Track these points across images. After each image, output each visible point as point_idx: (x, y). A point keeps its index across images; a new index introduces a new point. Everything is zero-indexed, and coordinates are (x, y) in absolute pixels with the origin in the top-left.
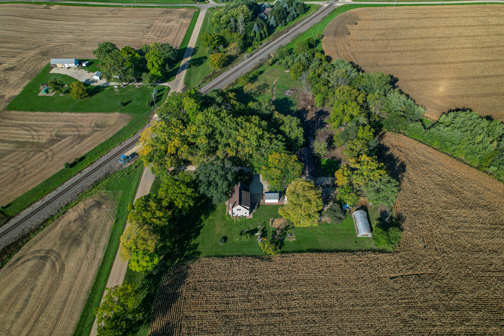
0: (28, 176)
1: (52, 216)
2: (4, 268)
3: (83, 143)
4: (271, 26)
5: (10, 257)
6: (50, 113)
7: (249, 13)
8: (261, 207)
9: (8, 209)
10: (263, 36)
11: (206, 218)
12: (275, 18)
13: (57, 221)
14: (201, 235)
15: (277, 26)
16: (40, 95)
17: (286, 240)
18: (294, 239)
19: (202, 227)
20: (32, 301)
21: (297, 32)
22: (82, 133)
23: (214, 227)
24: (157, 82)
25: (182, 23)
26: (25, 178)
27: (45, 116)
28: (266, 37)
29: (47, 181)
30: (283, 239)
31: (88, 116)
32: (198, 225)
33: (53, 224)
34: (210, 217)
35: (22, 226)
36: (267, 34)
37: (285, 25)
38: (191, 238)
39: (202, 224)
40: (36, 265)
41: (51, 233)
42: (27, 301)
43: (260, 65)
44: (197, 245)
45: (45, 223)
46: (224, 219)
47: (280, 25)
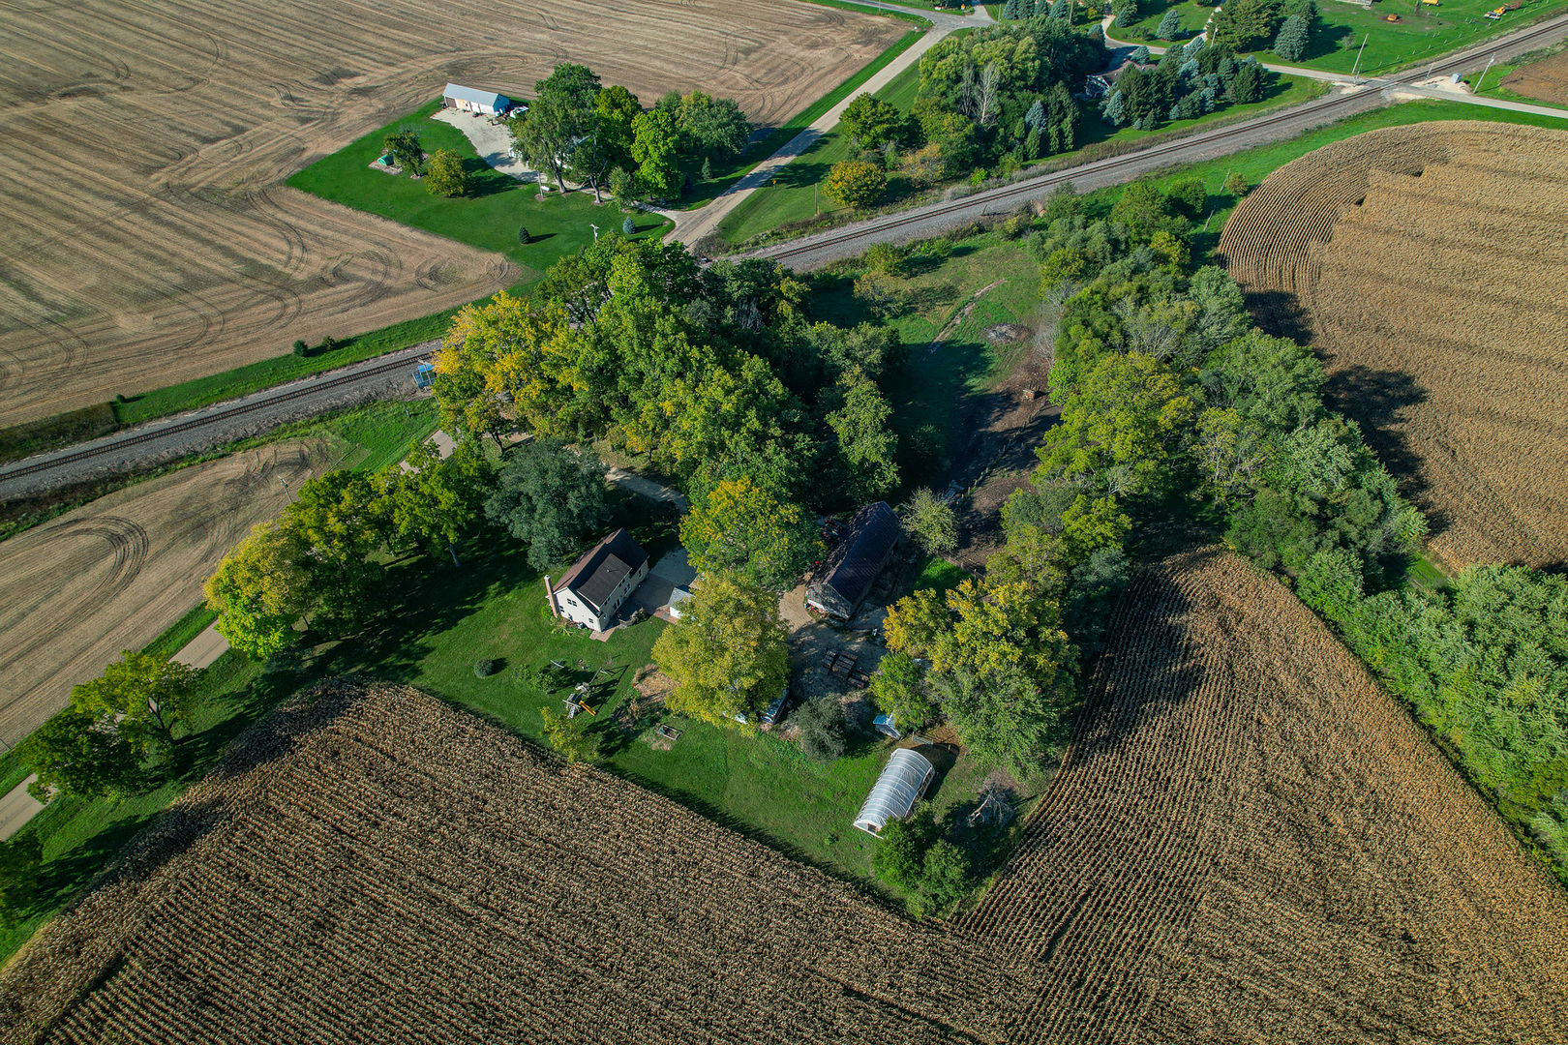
0: (215, 347)
1: (196, 453)
2: (37, 530)
3: (373, 307)
4: (1105, 121)
5: (62, 511)
6: (362, 216)
7: (1030, 64)
8: (649, 623)
9: (131, 405)
10: (1054, 143)
11: (498, 594)
12: (1124, 98)
13: (198, 468)
14: (454, 630)
15: (1127, 123)
16: (373, 165)
17: (643, 738)
18: (667, 747)
19: (472, 612)
20: (31, 619)
21: (1174, 157)
22: (388, 282)
23: (497, 625)
24: (654, 204)
25: (849, 57)
26: (209, 349)
27: (348, 217)
28: (1062, 150)
29: (241, 370)
30: (637, 733)
31: (431, 245)
32: (467, 603)
33: (186, 472)
34: (508, 597)
35: (124, 454)
36: (1069, 140)
37: (1157, 127)
38: (428, 627)
39: (479, 605)
40: (92, 549)
41: (169, 491)
42: (23, 615)
43: (975, 228)
44: (427, 651)
45: (167, 466)
46: (535, 614)
47: (1137, 123)
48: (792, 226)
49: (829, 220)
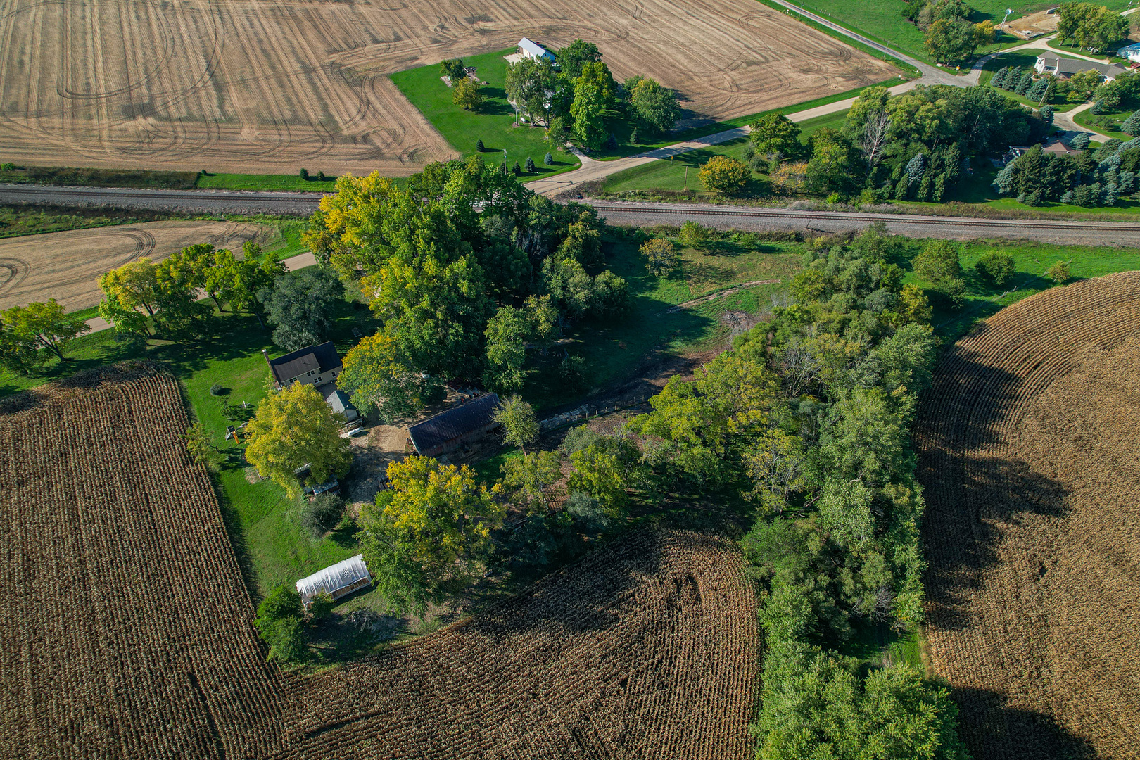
0: (271, 159)
1: (211, 214)
2: (117, 227)
3: (364, 163)
4: (992, 187)
5: (134, 221)
6: (410, 107)
9: (207, 177)
10: (923, 192)
13: (205, 222)
14: (227, 362)
15: (1013, 194)
16: (443, 78)
17: (247, 470)
18: (253, 482)
19: (244, 357)
20: (73, 271)
21: (1026, 233)
22: (385, 151)
23: (248, 369)
24: (580, 150)
26: (267, 159)
27: (402, 106)
29: (270, 176)
30: (247, 465)
31: (428, 135)
32: (248, 350)
33: (199, 223)
35: (179, 202)
37: (1039, 205)
38: (219, 355)
40: (127, 247)
41: (183, 229)
42: (73, 267)
43: (793, 236)
44: (205, 367)
45: (193, 215)
47: (1021, 196)
48: (658, 192)
49: (691, 196)
